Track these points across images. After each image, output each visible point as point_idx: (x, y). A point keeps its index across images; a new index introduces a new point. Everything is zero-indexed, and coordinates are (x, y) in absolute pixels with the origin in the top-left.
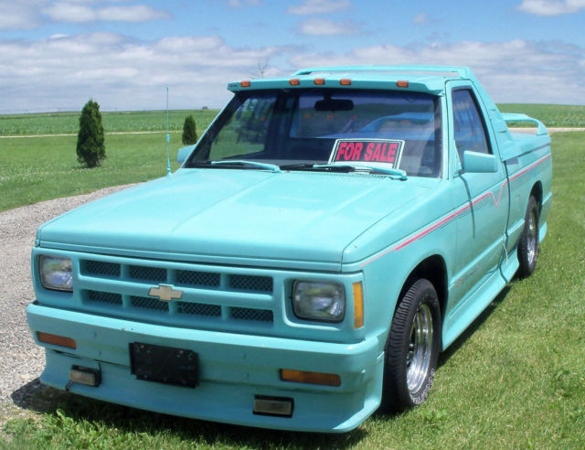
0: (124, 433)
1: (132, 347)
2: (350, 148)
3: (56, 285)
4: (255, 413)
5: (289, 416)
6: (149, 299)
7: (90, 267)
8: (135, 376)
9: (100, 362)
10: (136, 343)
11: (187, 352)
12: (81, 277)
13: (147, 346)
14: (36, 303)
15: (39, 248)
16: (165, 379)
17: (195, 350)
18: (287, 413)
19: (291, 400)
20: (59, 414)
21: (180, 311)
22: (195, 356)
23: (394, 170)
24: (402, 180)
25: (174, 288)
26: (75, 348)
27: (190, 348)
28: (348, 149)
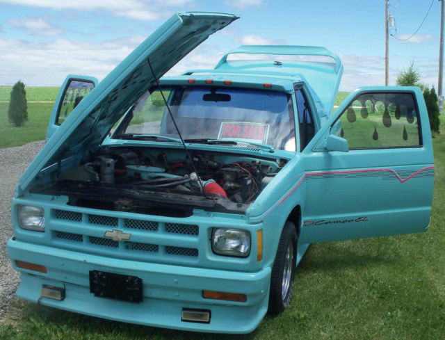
0: (84, 335)
1: (92, 273)
2: (232, 129)
4: (182, 320)
5: (208, 323)
7: (58, 214)
8: (93, 294)
9: (64, 283)
10: (95, 271)
11: (134, 278)
12: (51, 221)
13: (103, 273)
14: (14, 239)
16: (117, 297)
17: (139, 277)
18: (206, 321)
19: (210, 311)
20: (32, 320)
21: (127, 247)
22: (140, 281)
23: (264, 145)
25: (124, 231)
26: (46, 273)
27: (136, 275)
28: (230, 129)
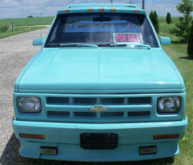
1: (82, 135)
2: (121, 37)
3: (29, 110)
4: (140, 154)
5: (155, 153)
6: (90, 112)
7: (50, 100)
8: (82, 148)
10: (84, 133)
11: (112, 134)
12: (47, 105)
13: (91, 134)
14: (17, 120)
15: (18, 93)
16: (99, 147)
17: (116, 133)
18: (154, 152)
19: (156, 146)
22: (116, 135)
23: (142, 45)
24: (149, 49)
25: (103, 106)
26: (44, 139)
27: (114, 132)
28: (120, 37)
